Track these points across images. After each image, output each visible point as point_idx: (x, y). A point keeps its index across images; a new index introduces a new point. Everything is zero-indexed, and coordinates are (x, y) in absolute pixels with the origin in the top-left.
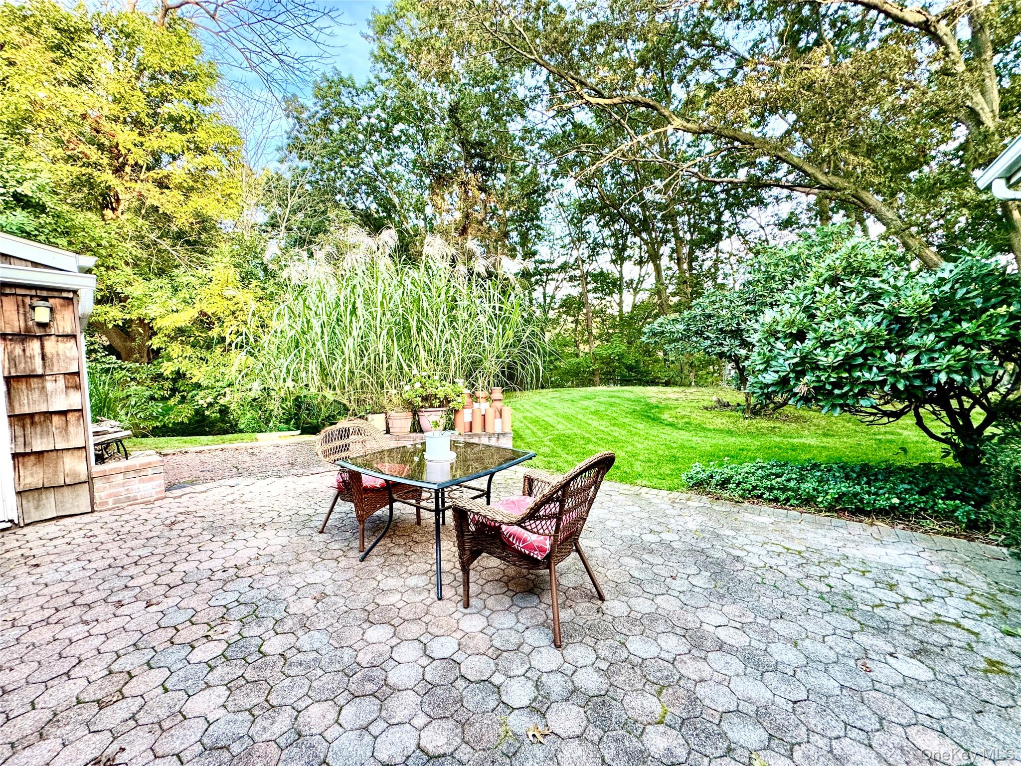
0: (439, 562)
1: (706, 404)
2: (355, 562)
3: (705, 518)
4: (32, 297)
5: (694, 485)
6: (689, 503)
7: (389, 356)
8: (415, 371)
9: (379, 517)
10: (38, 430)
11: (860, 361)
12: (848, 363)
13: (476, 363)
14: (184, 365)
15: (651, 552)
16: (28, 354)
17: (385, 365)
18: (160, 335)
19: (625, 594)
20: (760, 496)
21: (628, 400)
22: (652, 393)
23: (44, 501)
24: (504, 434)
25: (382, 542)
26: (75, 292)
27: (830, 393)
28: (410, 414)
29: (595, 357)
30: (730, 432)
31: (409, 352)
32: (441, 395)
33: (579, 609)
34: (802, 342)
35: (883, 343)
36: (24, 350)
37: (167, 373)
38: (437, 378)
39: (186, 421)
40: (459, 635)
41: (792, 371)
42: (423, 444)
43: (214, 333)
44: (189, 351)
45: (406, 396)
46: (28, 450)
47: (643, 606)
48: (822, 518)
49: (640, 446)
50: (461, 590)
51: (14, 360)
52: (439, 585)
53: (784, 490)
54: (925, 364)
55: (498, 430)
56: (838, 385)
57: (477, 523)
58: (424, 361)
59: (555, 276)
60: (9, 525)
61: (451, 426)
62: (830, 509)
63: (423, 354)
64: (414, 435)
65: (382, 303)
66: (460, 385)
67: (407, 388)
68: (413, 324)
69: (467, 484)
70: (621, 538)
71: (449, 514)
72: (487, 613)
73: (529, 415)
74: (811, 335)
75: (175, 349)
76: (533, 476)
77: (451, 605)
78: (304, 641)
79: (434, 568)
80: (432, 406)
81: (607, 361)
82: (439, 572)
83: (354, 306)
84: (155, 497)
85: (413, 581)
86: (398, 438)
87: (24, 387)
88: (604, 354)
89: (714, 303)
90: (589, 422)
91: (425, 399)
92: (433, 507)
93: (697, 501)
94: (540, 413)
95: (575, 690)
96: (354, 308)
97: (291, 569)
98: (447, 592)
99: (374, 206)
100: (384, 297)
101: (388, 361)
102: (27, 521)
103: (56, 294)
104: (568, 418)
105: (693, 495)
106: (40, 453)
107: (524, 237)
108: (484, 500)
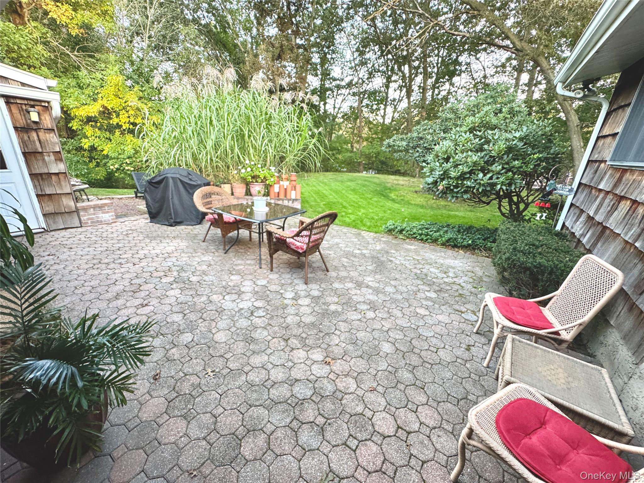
0: (260, 255)
1: (417, 189)
2: (223, 254)
3: (385, 245)
4: (25, 104)
5: (388, 231)
6: (382, 239)
7: (232, 151)
8: (247, 162)
9: (231, 237)
10: (46, 182)
11: (468, 176)
12: (462, 177)
13: (282, 159)
14: (97, 143)
15: (355, 257)
16: (31, 139)
17: (230, 156)
18: (76, 120)
19: (338, 270)
20: (415, 238)
21: (375, 183)
22: (391, 179)
23: (57, 220)
24: (296, 200)
25: (233, 247)
26: (48, 102)
27: (452, 190)
28: (245, 186)
29: (362, 154)
30: (422, 207)
31: (243, 149)
32: (262, 177)
33: (317, 274)
34: (447, 163)
35: (480, 168)
36: (29, 137)
37: (86, 147)
38: (259, 166)
39: (102, 178)
40: (268, 279)
41: (439, 178)
42: (253, 203)
43: (115, 121)
44: (98, 133)
45: (242, 175)
46: (44, 193)
47: (343, 274)
48: (438, 248)
49: (370, 211)
50: (269, 266)
51: (25, 142)
52: (260, 264)
53: (426, 235)
54: (494, 180)
55: (293, 197)
56: (456, 187)
57: (277, 238)
58: (252, 155)
59: (343, 91)
60: (43, 230)
61: (267, 194)
62: (443, 244)
63: (252, 151)
64: (247, 197)
65: (228, 119)
66: (273, 171)
67: (243, 171)
68: (246, 133)
69: (271, 222)
70: (344, 251)
71: (265, 234)
72: (280, 273)
73: (314, 188)
74: (451, 160)
75: (89, 130)
76: (303, 221)
77: (265, 270)
78: (206, 278)
79: (258, 258)
80: (257, 182)
81: (368, 157)
82: (260, 259)
83: (211, 120)
84: (111, 221)
85: (249, 262)
86: (238, 198)
87: (34, 159)
88: (367, 152)
89: (425, 130)
90: (348, 195)
91: (253, 177)
92: (258, 231)
93: (386, 238)
94: (321, 188)
95: (310, 295)
96: (211, 121)
97: (193, 255)
98: (263, 266)
99: (213, 22)
100: (228, 115)
101: (232, 153)
102: (51, 229)
103: (38, 103)
104: (337, 192)
105: (386, 235)
106: (50, 195)
107: (324, 60)
108: (282, 229)
